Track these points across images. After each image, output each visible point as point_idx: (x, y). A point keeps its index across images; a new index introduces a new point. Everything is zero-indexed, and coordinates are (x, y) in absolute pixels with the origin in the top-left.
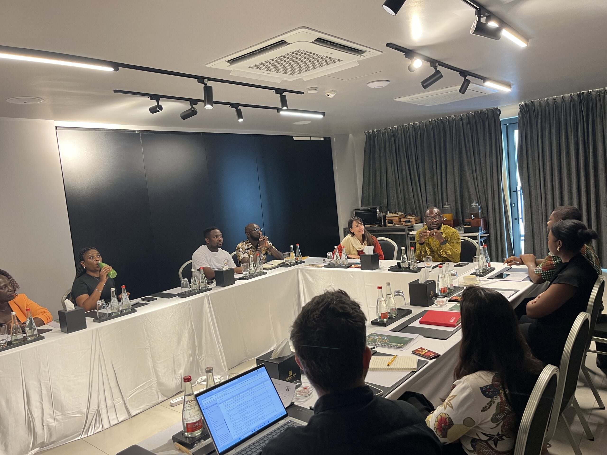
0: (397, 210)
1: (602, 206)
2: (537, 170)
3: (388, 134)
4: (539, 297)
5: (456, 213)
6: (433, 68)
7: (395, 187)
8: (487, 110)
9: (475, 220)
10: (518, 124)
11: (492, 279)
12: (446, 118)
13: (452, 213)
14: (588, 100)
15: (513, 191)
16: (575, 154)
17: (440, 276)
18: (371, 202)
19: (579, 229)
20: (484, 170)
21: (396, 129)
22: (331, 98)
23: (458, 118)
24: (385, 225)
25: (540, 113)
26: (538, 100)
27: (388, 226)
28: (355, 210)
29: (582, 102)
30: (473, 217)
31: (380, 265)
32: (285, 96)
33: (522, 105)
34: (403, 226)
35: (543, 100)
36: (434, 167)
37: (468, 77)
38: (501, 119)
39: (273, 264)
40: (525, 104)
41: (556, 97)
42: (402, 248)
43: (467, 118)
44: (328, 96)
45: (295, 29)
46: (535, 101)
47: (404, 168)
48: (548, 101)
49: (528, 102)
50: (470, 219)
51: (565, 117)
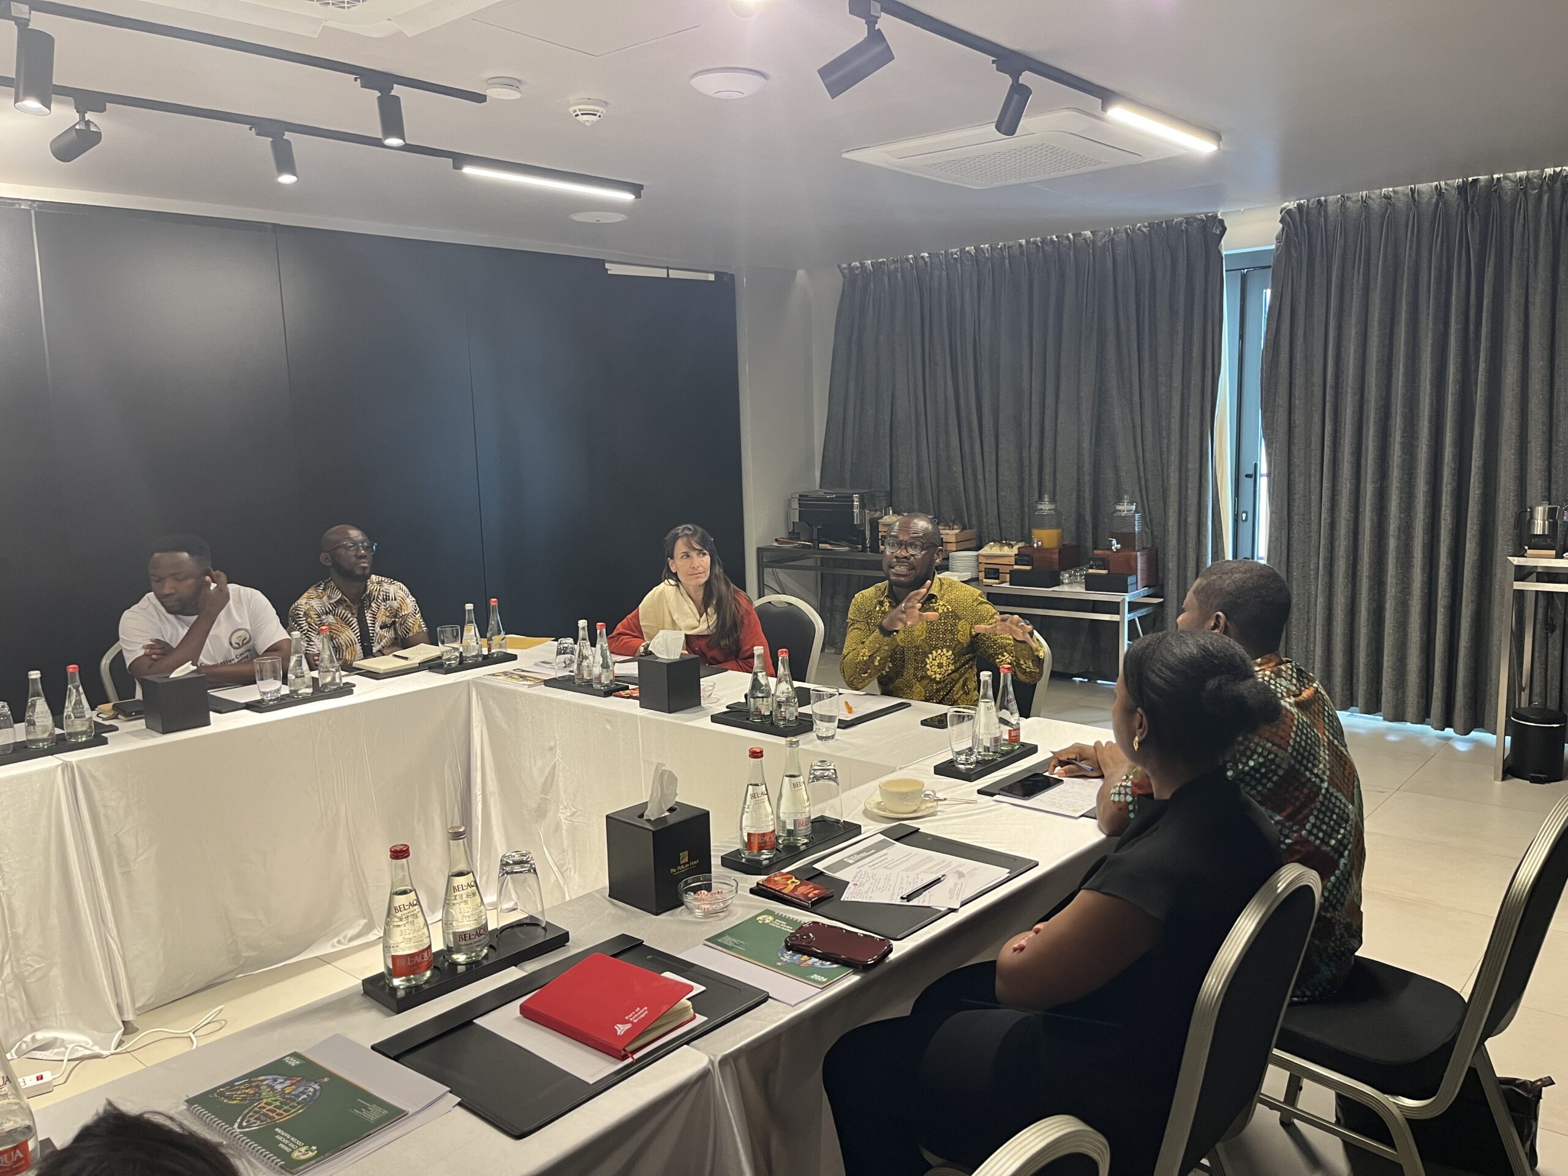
1: (1500, 541)
2: (1317, 419)
3: (903, 277)
4: (1037, 932)
6: (864, 21)
7: (913, 436)
8: (1189, 220)
9: (1120, 554)
10: (1271, 269)
11: (992, 795)
12: (1068, 238)
14: (1488, 207)
15: (1242, 476)
16: (1431, 373)
18: (847, 475)
20: (1164, 404)
21: (926, 263)
22: (587, 124)
23: (1101, 239)
25: (1340, 241)
26: (1339, 196)
28: (800, 496)
29: (1470, 212)
30: (1116, 545)
31: (701, 693)
32: (399, 99)
33: (1290, 210)
35: (1354, 199)
36: (1024, 384)
38: (1224, 253)
40: (1300, 207)
41: (1394, 192)
43: (1127, 241)
44: (577, 118)
46: (1331, 198)
48: (1370, 202)
49: (1308, 201)
50: (1108, 549)
51: (1414, 256)
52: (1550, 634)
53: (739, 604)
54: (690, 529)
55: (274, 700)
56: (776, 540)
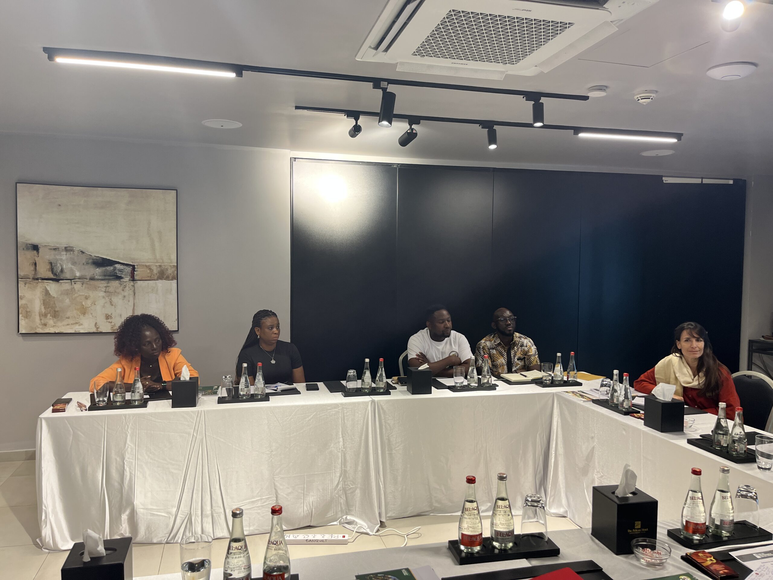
22: (644, 104)
32: (543, 104)
39: (525, 376)
44: (639, 101)
53: (721, 373)
54: (692, 325)
55: (460, 387)
56: (763, 337)
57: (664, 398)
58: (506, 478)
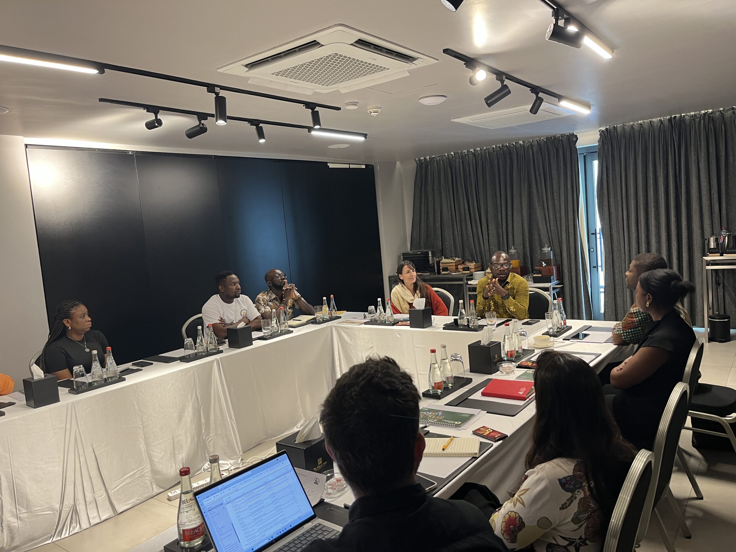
0: (454, 255)
1: (696, 252)
2: (620, 209)
3: (443, 163)
4: (626, 363)
5: (524, 259)
6: (500, 82)
7: (451, 227)
8: (562, 136)
9: (546, 268)
10: (597, 153)
11: (569, 340)
12: (513, 144)
13: (519, 259)
14: (680, 126)
15: (592, 234)
16: (664, 190)
17: (506, 337)
18: (422, 244)
19: (673, 280)
20: (557, 208)
21: (453, 156)
22: (374, 116)
23: (527, 144)
24: (439, 273)
25: (623, 142)
26: (622, 124)
27: (443, 274)
28: (403, 254)
29: (674, 128)
30: (544, 264)
31: (432, 322)
32: (317, 112)
33: (603, 130)
34: (461, 274)
35: (628, 125)
36: (499, 203)
37: (541, 95)
38: (577, 147)
39: (300, 320)
40: (607, 129)
41: (643, 122)
42: (460, 301)
43: (538, 145)
44: (371, 114)
45: (330, 27)
46: (618, 126)
47: (462, 204)
48: (634, 126)
49: (610, 127)
50: (540, 266)
51: (653, 146)
52: (718, 287)
55: (268, 336)
57: (419, 307)
58: (445, 346)
